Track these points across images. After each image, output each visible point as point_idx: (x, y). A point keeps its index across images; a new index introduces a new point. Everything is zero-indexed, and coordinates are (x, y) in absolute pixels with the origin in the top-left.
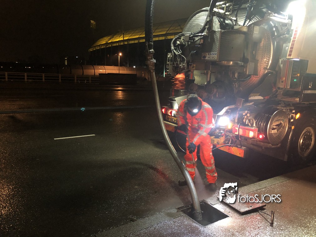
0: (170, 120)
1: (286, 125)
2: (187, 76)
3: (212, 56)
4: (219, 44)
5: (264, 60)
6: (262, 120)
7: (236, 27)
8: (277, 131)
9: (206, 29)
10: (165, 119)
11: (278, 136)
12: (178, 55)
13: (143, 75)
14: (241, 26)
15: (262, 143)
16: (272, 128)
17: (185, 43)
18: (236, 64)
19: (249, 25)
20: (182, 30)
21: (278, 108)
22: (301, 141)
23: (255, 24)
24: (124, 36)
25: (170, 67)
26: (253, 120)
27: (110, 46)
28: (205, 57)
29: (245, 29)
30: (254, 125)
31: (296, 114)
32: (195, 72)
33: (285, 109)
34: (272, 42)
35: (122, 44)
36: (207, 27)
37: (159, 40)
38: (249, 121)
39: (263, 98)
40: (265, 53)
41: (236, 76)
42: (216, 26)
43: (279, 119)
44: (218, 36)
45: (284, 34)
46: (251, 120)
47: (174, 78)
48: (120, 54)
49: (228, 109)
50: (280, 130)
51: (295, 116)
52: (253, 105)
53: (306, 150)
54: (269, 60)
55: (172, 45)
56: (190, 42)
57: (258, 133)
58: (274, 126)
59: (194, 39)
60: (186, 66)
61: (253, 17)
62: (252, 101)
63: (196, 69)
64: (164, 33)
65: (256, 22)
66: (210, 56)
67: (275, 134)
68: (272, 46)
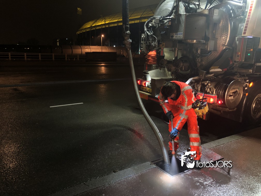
0: (144, 90)
1: (241, 92)
2: (158, 53)
3: (179, 36)
4: (184, 25)
5: (222, 38)
6: (221, 88)
7: (199, 11)
8: (234, 97)
9: (174, 13)
10: (140, 89)
11: (234, 102)
12: (150, 35)
13: (122, 53)
14: (203, 9)
15: (221, 108)
16: (229, 95)
17: (156, 25)
18: (199, 42)
19: (210, 8)
20: (154, 14)
21: (234, 78)
22: (254, 105)
23: (215, 7)
24: (106, 20)
25: (144, 46)
26: (213, 89)
27: (94, 29)
28: (173, 37)
29: (206, 12)
30: (214, 93)
31: (250, 83)
32: (165, 50)
33: (241, 79)
34: (229, 23)
35: (104, 27)
36: (174, 11)
37: (135, 23)
38: (210, 89)
39: (221, 70)
40: (224, 32)
41: (199, 52)
42: (182, 10)
43: (235, 87)
44: (183, 18)
45: (240, 16)
46: (212, 89)
47: (147, 55)
48: (103, 36)
49: (192, 80)
50: (236, 97)
51: (249, 85)
52: (213, 77)
53: (258, 113)
54: (226, 38)
55: (145, 27)
56: (160, 24)
57: (217, 100)
58: (231, 93)
59: (164, 22)
60: (157, 44)
61: (213, 2)
62: (212, 73)
63: (166, 47)
64: (139, 17)
65: (216, 5)
66: (177, 35)
67: (232, 100)
68: (229, 26)
